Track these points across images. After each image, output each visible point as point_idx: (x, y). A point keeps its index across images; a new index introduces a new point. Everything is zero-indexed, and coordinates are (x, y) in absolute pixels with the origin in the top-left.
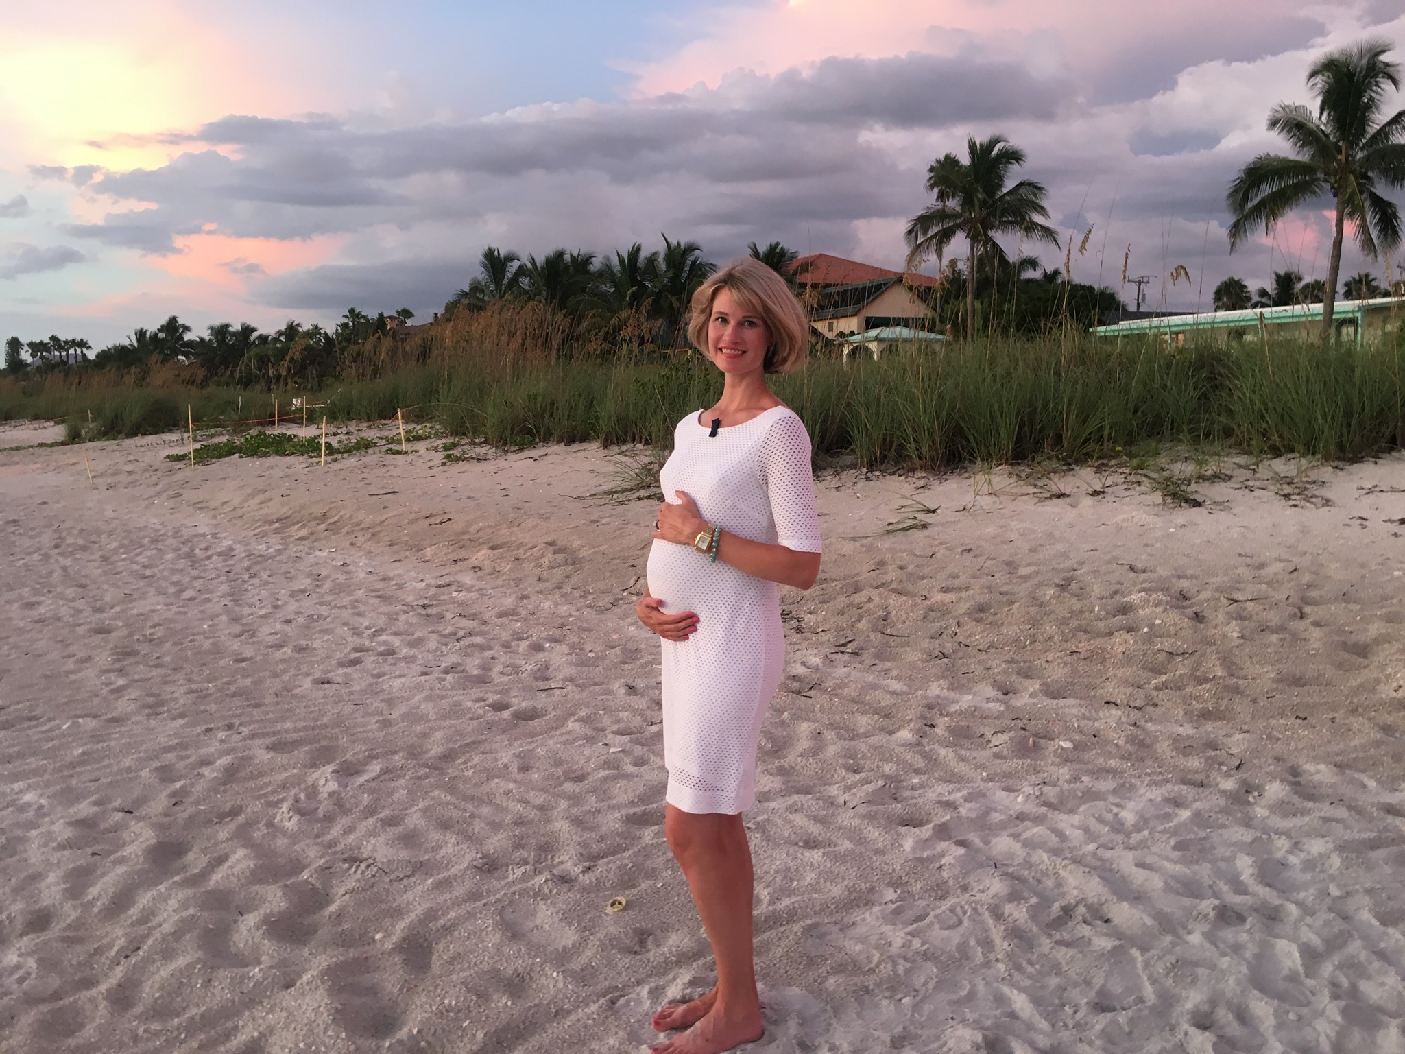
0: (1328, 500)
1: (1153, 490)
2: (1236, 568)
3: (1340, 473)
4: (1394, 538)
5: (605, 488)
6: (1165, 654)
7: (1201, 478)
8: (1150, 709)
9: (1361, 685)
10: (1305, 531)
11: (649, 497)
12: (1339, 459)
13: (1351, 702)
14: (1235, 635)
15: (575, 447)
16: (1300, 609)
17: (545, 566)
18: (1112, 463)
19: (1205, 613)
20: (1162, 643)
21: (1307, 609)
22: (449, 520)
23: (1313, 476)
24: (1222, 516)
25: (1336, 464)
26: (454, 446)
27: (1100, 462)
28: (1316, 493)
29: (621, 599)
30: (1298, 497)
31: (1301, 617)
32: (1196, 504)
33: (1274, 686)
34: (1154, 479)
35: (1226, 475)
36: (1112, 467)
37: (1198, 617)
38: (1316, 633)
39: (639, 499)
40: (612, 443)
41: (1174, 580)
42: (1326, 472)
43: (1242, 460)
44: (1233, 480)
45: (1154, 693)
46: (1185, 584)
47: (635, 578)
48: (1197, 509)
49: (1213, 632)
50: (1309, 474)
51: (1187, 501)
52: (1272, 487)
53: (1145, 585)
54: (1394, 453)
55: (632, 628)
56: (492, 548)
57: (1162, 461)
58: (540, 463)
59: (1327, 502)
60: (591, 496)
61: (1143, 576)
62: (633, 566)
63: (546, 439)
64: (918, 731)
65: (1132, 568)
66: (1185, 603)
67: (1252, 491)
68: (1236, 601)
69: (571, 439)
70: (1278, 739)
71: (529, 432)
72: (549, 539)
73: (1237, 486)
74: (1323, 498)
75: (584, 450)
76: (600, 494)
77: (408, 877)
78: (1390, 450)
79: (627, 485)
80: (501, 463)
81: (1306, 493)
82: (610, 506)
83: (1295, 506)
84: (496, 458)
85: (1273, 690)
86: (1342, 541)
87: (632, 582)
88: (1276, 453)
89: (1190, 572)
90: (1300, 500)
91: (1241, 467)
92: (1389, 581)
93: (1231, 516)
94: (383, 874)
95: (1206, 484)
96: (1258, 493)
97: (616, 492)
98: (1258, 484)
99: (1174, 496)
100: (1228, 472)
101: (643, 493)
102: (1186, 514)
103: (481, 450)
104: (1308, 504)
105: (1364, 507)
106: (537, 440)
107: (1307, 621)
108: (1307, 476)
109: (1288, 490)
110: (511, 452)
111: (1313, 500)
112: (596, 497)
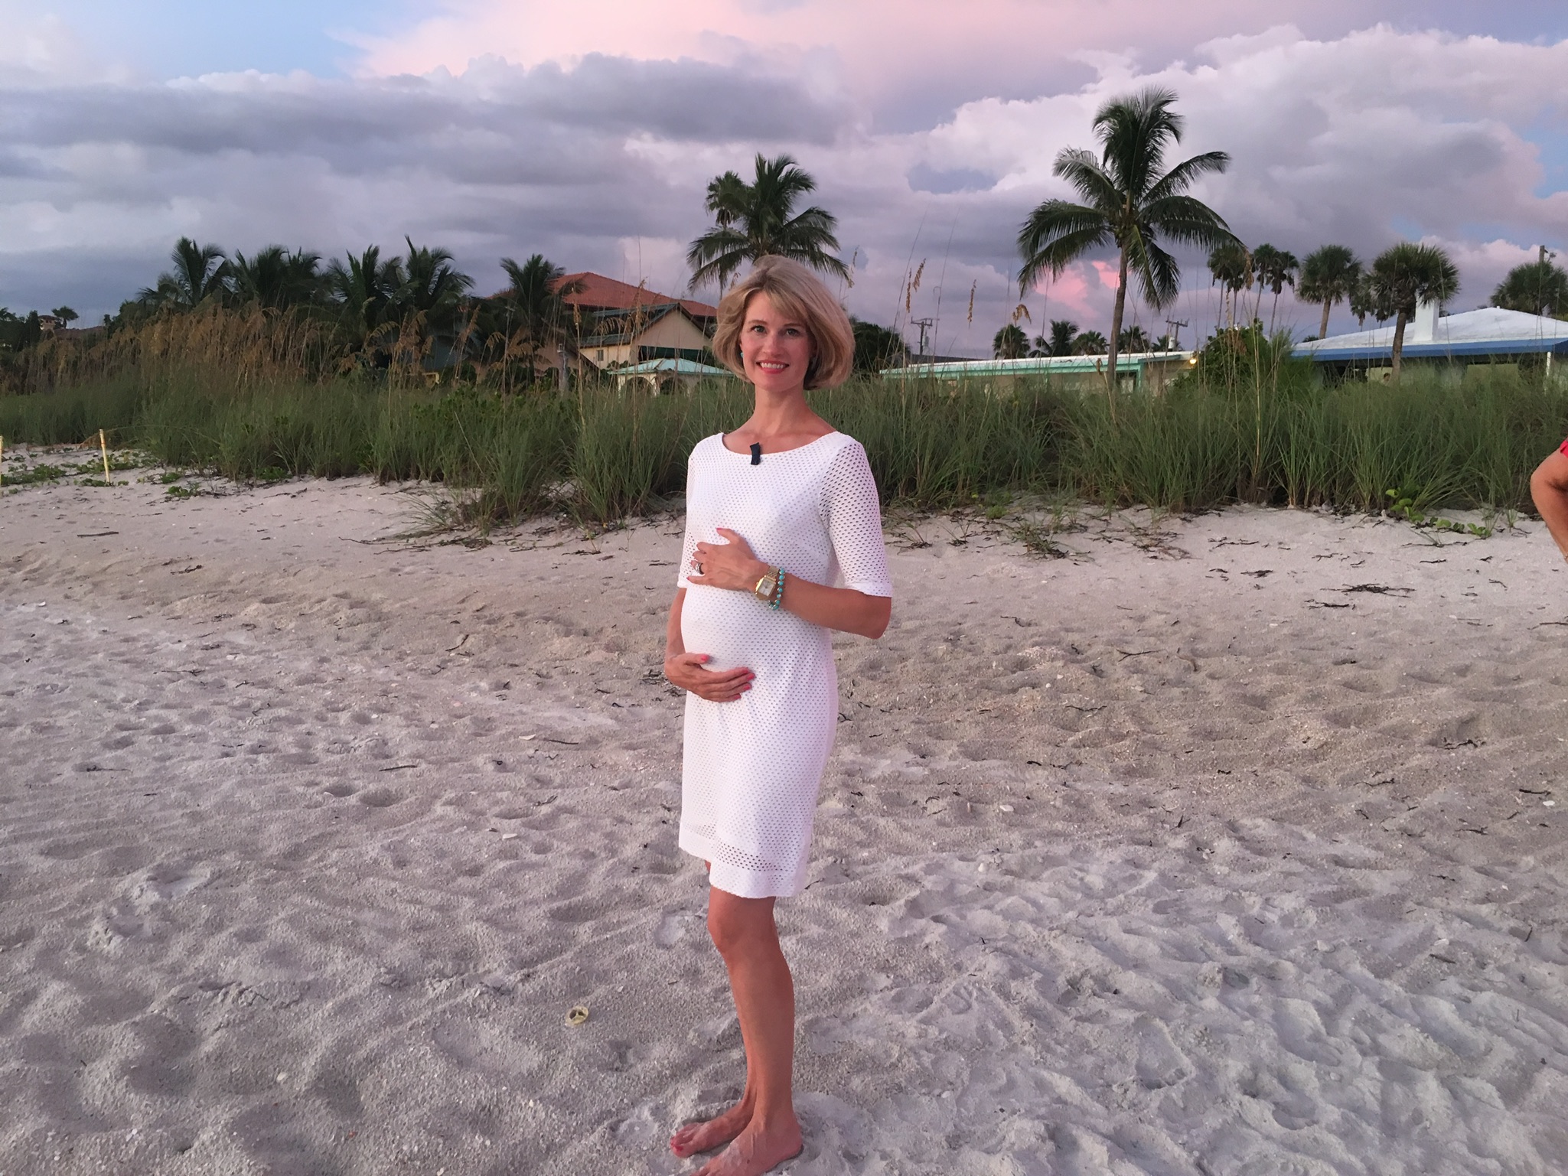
0: (1186, 553)
1: (1014, 540)
2: (1119, 621)
3: (1188, 525)
4: (1256, 590)
5: (393, 531)
6: (1074, 710)
7: (1059, 528)
8: (1075, 768)
9: (1271, 738)
10: (1172, 583)
11: (454, 542)
12: (1185, 511)
13: (1267, 755)
14: (1139, 689)
15: (341, 482)
16: (1193, 662)
17: (342, 623)
18: (968, 511)
19: (1102, 667)
20: (1069, 699)
21: (1200, 662)
22: (199, 567)
23: (1165, 527)
24: (1088, 567)
25: (1183, 515)
26: (176, 477)
27: (955, 510)
28: (1172, 545)
29: (450, 661)
30: (1156, 549)
31: (1196, 670)
32: (1061, 555)
33: (1190, 740)
34: (1012, 529)
35: (1081, 526)
36: (967, 515)
37: (1095, 670)
38: (1214, 688)
39: (442, 544)
40: (392, 478)
41: (1062, 634)
42: (1175, 524)
43: (1091, 510)
44: (1089, 530)
45: (1075, 751)
46: (1074, 638)
47: (462, 636)
48: (1062, 561)
49: (1116, 686)
50: (1162, 525)
51: (1050, 551)
52: (1129, 539)
53: (1036, 639)
54: (1234, 506)
55: (473, 694)
56: (265, 601)
57: (1015, 509)
58: (298, 501)
59: (1185, 554)
60: (379, 540)
61: (1031, 630)
62: (457, 622)
63: (303, 470)
64: (848, 800)
65: (1017, 622)
66: (1079, 657)
67: (1110, 542)
68: (1129, 655)
69: (335, 472)
70: (1207, 794)
71: (278, 462)
72: (340, 591)
73: (1096, 537)
74: (1180, 550)
75: (355, 486)
76: (390, 538)
77: (296, 1002)
78: (1231, 502)
79: (425, 528)
80: (246, 499)
81: (1162, 545)
82: (408, 553)
83: (1155, 557)
84: (238, 493)
85: (1191, 745)
86: (1210, 594)
87: (459, 640)
88: (1125, 503)
89: (1075, 625)
90: (1159, 551)
91: (1093, 517)
92: (1268, 632)
93: (1097, 567)
94: (262, 1001)
95: (1065, 534)
96: (1116, 543)
97: (411, 536)
98: (1115, 534)
99: (1037, 547)
100: (1083, 523)
101: (445, 537)
102: (1051, 567)
103: (217, 483)
104: (1166, 556)
105: (1219, 558)
106: (290, 472)
107: (1203, 674)
108: (1159, 527)
109: (1146, 541)
110: (258, 487)
111: (1170, 552)
112: (386, 541)
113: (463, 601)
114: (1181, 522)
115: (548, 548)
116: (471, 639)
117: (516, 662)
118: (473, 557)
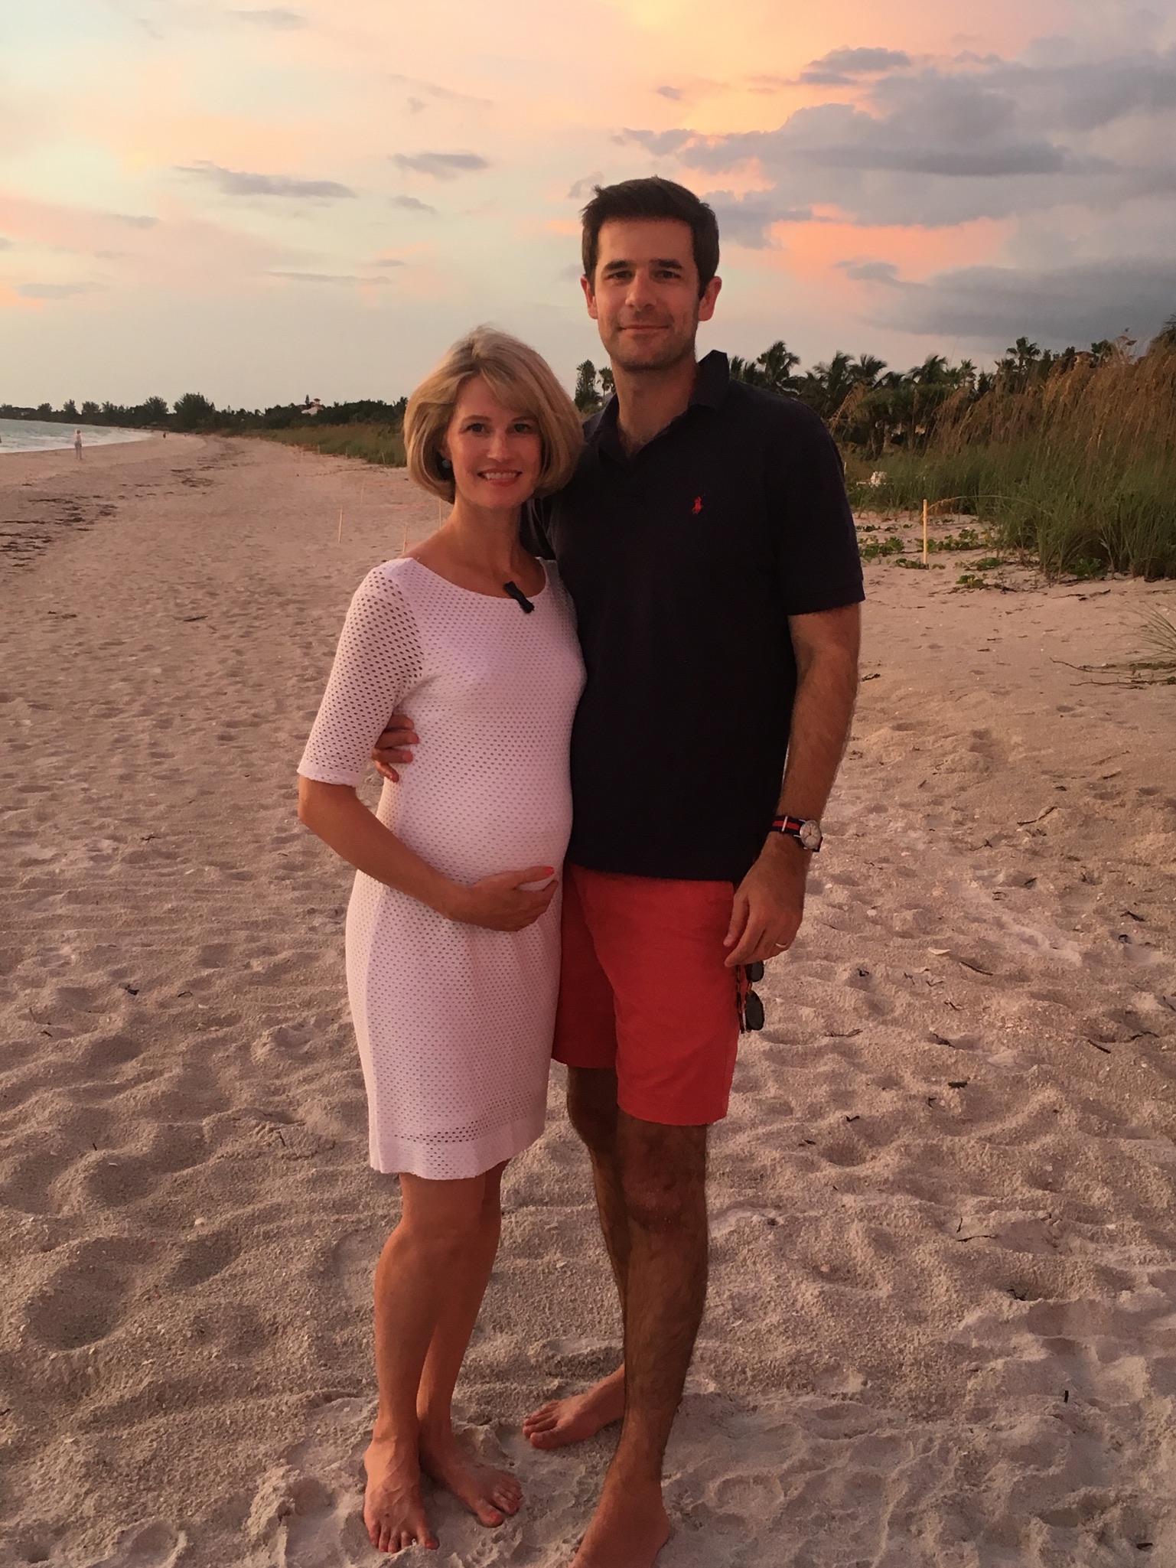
5: (1137, 657)
15: (1156, 585)
17: (944, 767)
22: (877, 676)
26: (995, 563)
29: (1007, 837)
39: (1170, 681)
47: (1047, 808)
55: (974, 885)
56: (899, 728)
58: (1088, 605)
60: (1107, 667)
62: (1063, 789)
63: (1122, 568)
71: (1103, 554)
72: (981, 726)
75: (1165, 592)
76: (1122, 666)
80: (1036, 598)
82: (1112, 688)
84: (1034, 589)
87: (1042, 813)
97: (1147, 666)
103: (1023, 576)
106: (1111, 567)
110: (1061, 583)
112: (1109, 670)
113: (1101, 762)
116: (1055, 814)
117: (1080, 855)
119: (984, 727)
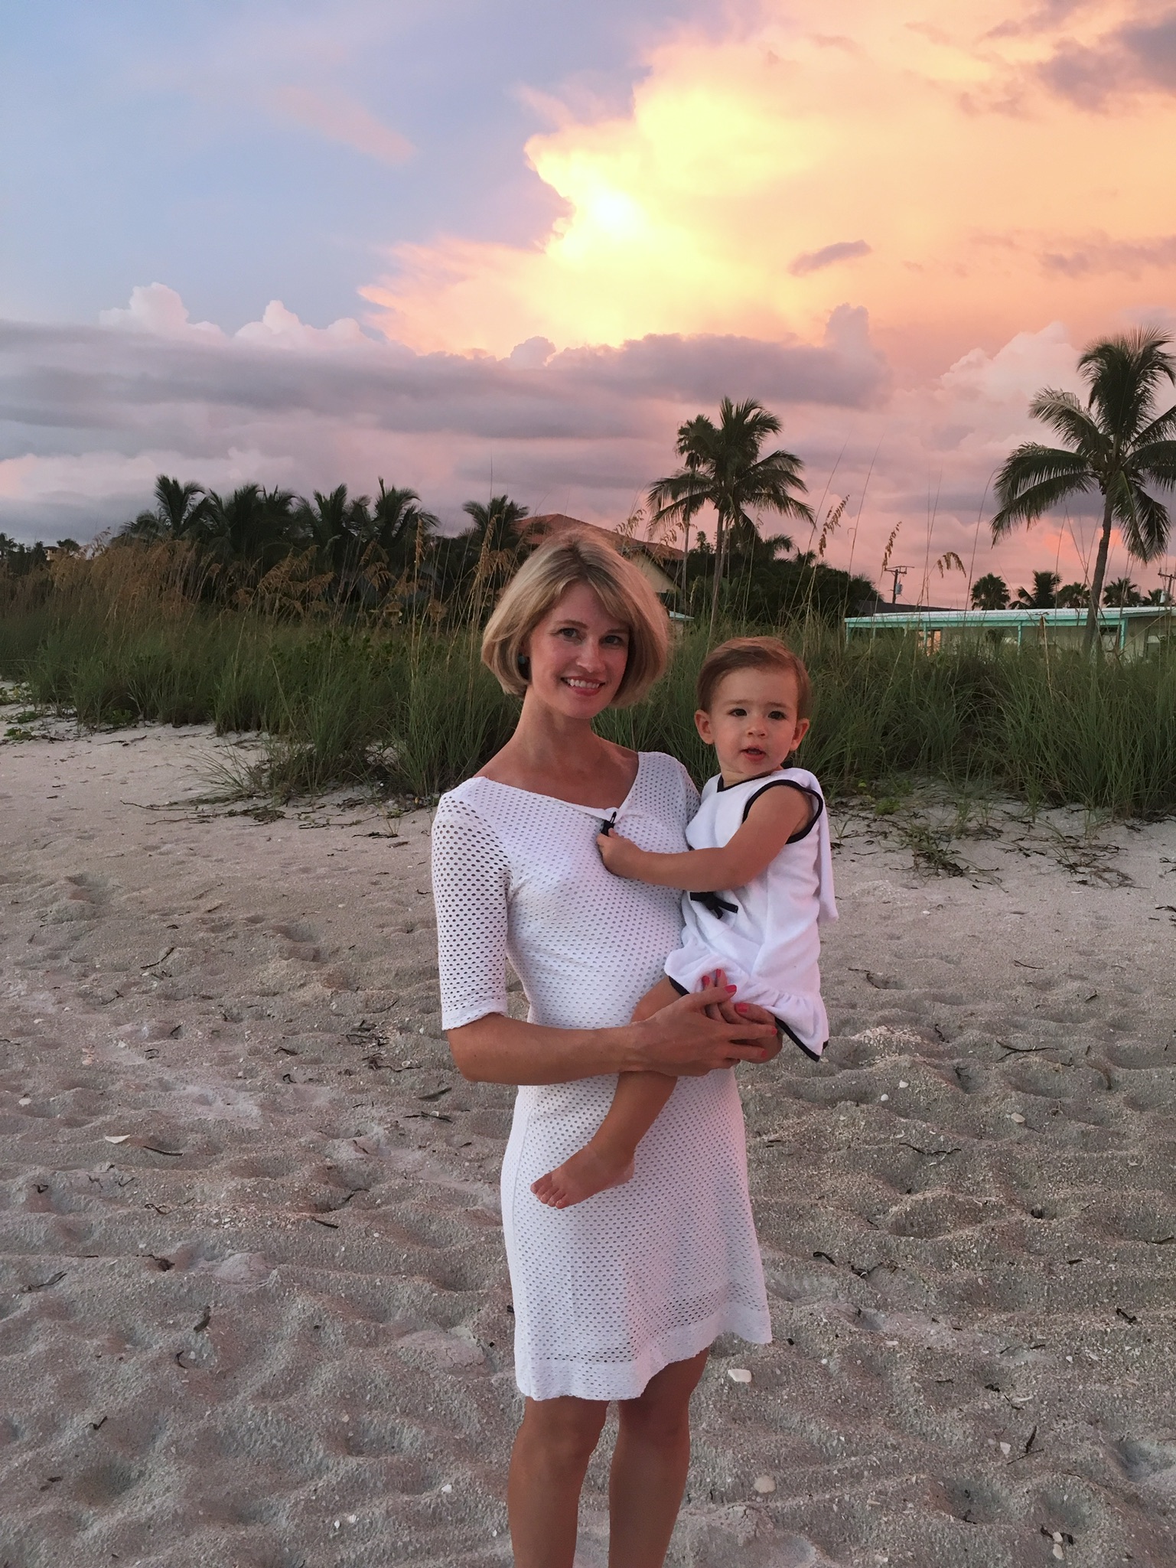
0: (1126, 878)
1: (904, 846)
2: (1012, 986)
3: (1137, 836)
6: (910, 1152)
7: (963, 832)
10: (1100, 924)
11: (245, 813)
12: (1134, 816)
14: (1017, 1118)
15: (185, 730)
16: (1107, 1072)
18: (854, 802)
19: (970, 1072)
20: (906, 1129)
21: (1119, 1073)
23: (1103, 838)
24: (991, 893)
25: (1131, 822)
27: (839, 800)
28: (1110, 865)
30: (1087, 870)
31: (1109, 1088)
32: (956, 871)
34: (903, 829)
35: (995, 830)
36: (853, 807)
37: (961, 1078)
38: (1135, 1124)
40: (229, 729)
41: (927, 1003)
42: (1117, 835)
43: (1013, 808)
44: (1004, 838)
46: (943, 1012)
48: (957, 880)
49: (984, 1110)
50: (1099, 835)
51: (945, 866)
52: (1051, 852)
53: (886, 1012)
57: (915, 801)
58: (131, 749)
59: (1125, 880)
61: (886, 994)
62: (174, 927)
63: (151, 716)
65: (869, 978)
66: (942, 1048)
67: (1028, 855)
68: (1016, 1051)
69: (180, 718)
73: (1010, 847)
74: (1119, 874)
75: (193, 736)
76: (184, 803)
81: (1096, 864)
83: (1084, 883)
86: (1150, 947)
87: (162, 954)
88: (1056, 801)
89: (949, 990)
90: (1091, 874)
91: (1013, 818)
93: (1003, 894)
95: (970, 841)
96: (1035, 859)
97: (206, 802)
98: (1036, 845)
99: (929, 857)
100: (998, 826)
102: (941, 889)
104: (1100, 881)
105: (1173, 888)
106: (141, 717)
107: (1121, 1096)
108: (1096, 838)
109: (1073, 858)
110: (101, 732)
111: (1106, 875)
112: (175, 807)
114: (1126, 831)
115: (342, 826)
116: (175, 955)
117: (213, 992)
118: (251, 834)
119: (78, 872)
